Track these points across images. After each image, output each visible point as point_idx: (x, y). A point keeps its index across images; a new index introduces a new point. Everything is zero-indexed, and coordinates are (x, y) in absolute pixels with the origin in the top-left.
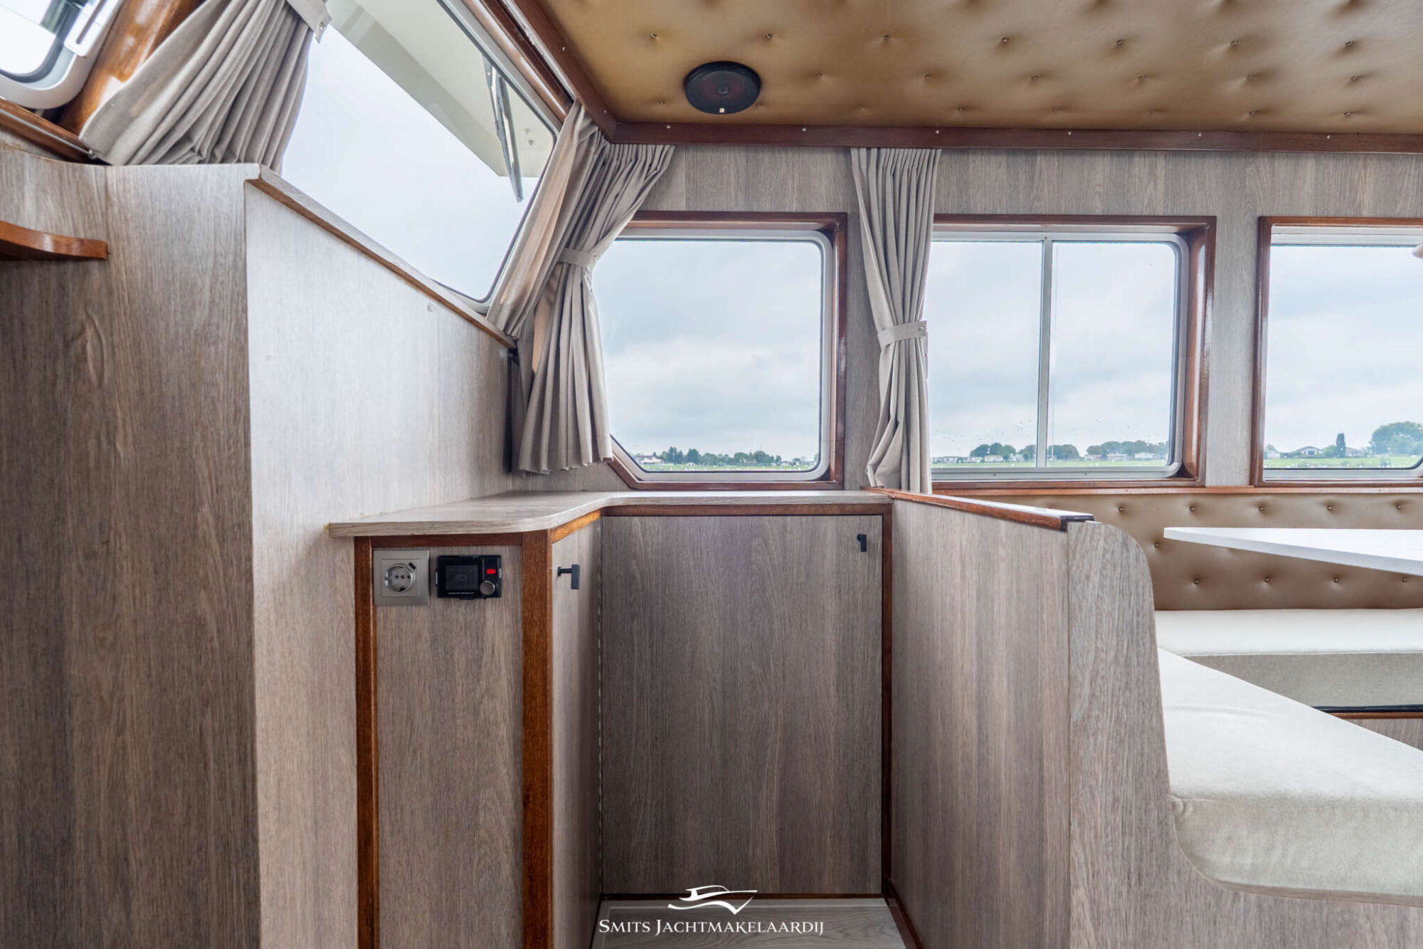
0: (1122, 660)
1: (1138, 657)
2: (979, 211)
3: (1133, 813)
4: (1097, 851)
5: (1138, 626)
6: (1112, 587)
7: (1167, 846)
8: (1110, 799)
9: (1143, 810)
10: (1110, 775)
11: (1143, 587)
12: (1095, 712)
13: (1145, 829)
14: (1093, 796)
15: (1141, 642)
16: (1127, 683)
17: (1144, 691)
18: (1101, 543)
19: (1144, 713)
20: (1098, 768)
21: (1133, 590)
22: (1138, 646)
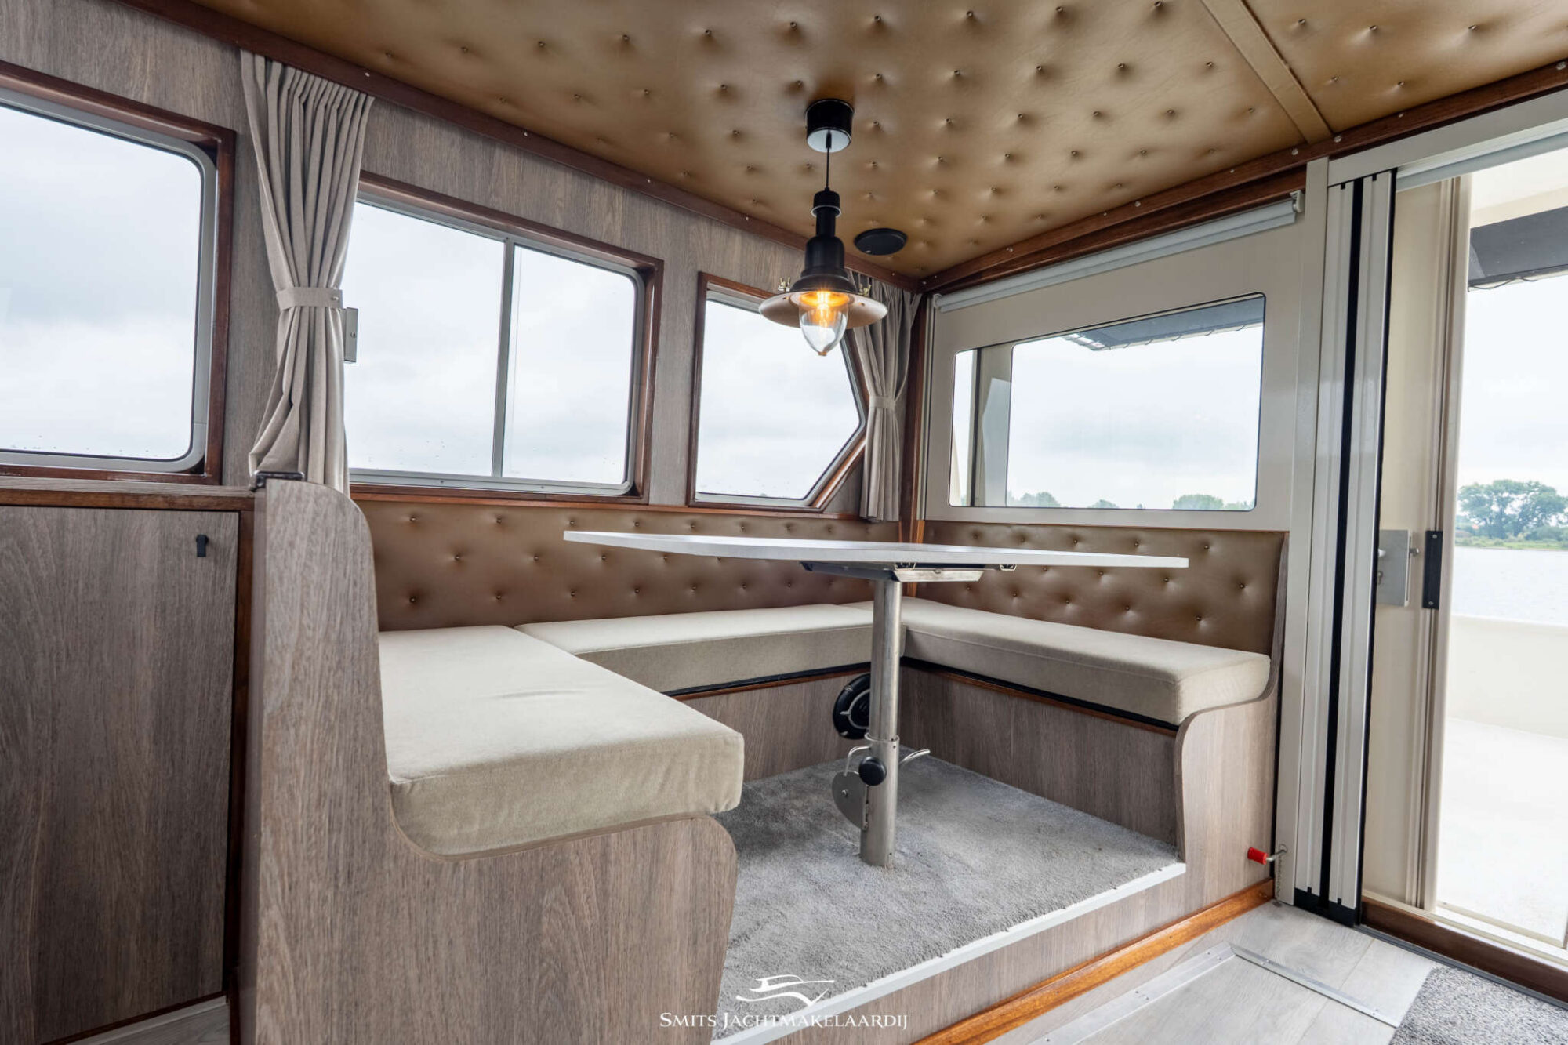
0: (334, 637)
1: (353, 631)
2: (426, 185)
3: (343, 805)
4: (297, 857)
5: (355, 598)
6: (323, 554)
7: (383, 832)
8: (315, 795)
9: (355, 800)
10: (315, 767)
11: (362, 555)
12: (298, 699)
13: (358, 821)
14: (292, 796)
15: (358, 615)
16: (339, 662)
17: (360, 668)
18: (311, 505)
19: (359, 692)
20: (300, 762)
21: (350, 559)
22: (354, 619)
